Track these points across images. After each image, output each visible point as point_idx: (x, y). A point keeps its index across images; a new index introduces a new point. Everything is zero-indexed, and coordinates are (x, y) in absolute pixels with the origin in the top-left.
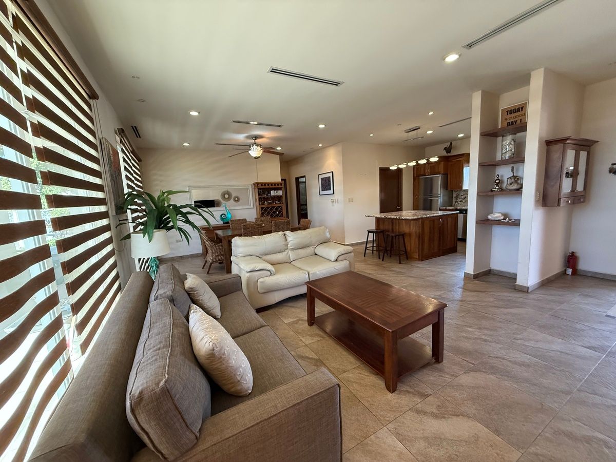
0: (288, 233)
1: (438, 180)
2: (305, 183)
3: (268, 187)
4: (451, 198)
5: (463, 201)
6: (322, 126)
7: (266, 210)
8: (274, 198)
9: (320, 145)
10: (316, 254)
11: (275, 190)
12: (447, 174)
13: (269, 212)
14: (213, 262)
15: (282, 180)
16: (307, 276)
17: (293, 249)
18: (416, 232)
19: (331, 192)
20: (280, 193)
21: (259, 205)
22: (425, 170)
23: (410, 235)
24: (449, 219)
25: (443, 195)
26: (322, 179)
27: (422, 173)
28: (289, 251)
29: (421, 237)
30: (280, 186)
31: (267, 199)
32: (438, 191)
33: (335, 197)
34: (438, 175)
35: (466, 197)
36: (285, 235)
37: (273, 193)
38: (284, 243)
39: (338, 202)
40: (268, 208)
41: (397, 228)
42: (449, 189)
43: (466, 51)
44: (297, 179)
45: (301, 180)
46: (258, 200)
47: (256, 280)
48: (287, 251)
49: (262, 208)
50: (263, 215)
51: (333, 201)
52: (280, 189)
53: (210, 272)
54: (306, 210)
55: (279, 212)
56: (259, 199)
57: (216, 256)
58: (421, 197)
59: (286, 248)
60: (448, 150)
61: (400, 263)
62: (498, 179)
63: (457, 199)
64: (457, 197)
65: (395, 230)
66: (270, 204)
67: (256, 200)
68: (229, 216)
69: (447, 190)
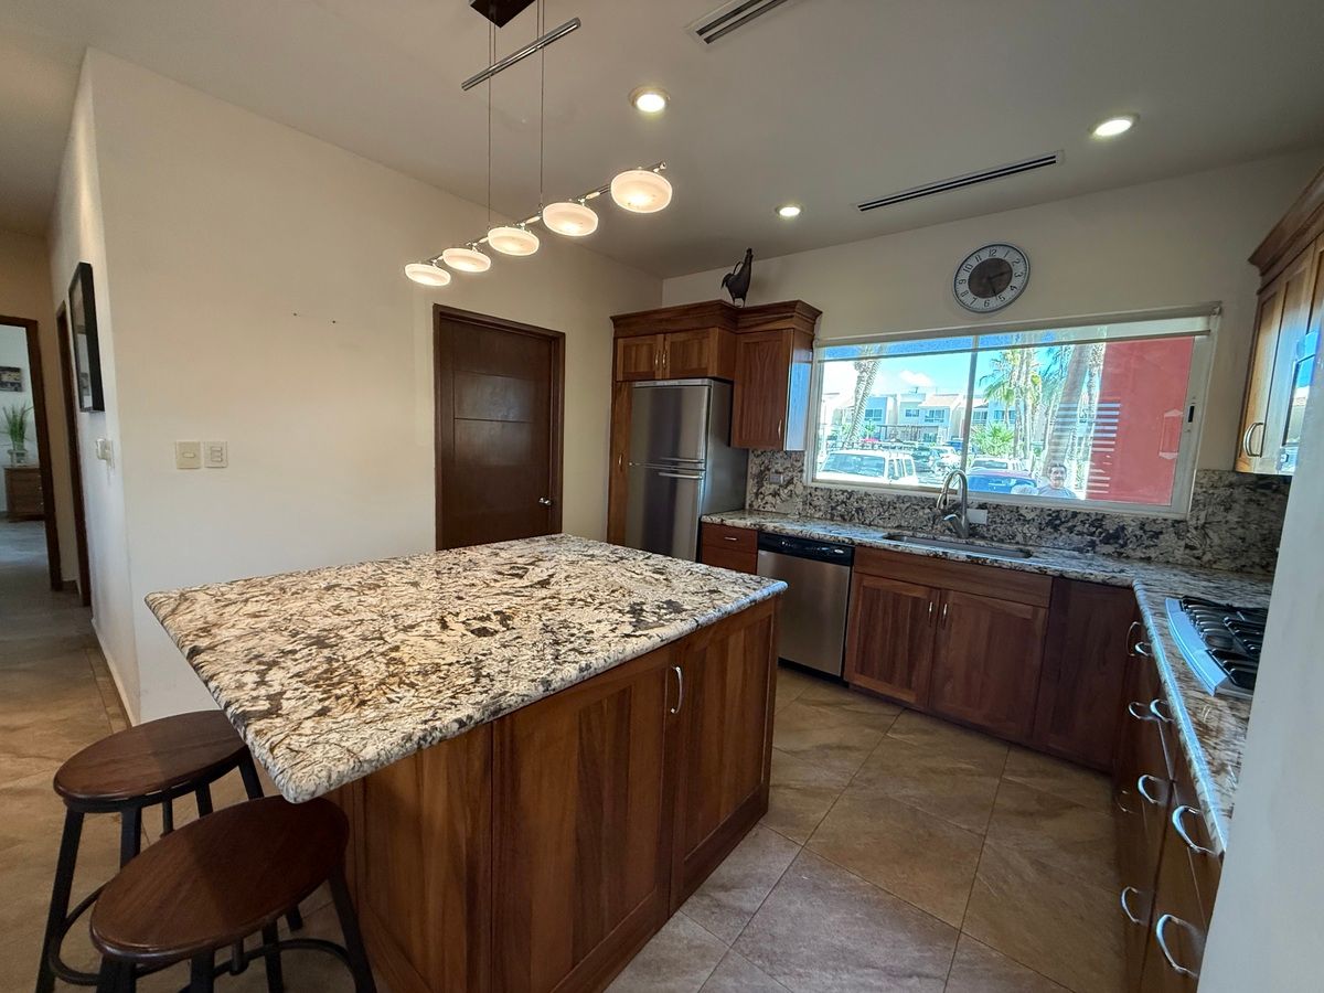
1: (700, 401)
4: (740, 477)
5: (784, 493)
12: (732, 383)
22: (651, 359)
25: (715, 466)
27: (643, 368)
32: (697, 451)
33: (109, 429)
34: (699, 382)
42: (735, 442)
51: (106, 456)
58: (639, 465)
60: (738, 285)
63: (760, 484)
64: (761, 478)
69: (729, 445)
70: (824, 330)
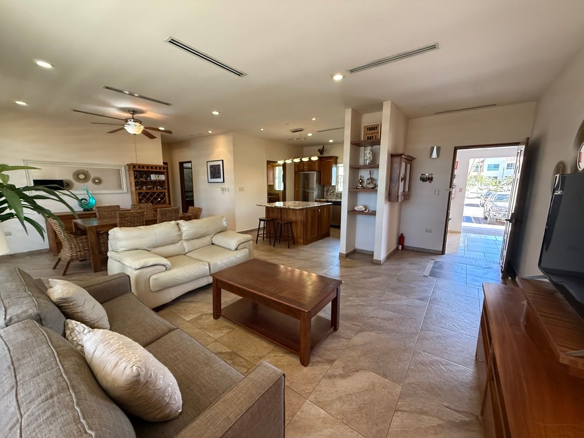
0: (181, 222)
1: (314, 176)
2: (191, 169)
3: (148, 170)
4: (323, 191)
5: (332, 194)
6: (216, 113)
7: (144, 196)
8: (155, 183)
9: (210, 132)
10: (213, 244)
11: (156, 174)
12: (321, 172)
13: (148, 198)
14: (71, 260)
15: (164, 163)
16: (208, 267)
17: (187, 240)
18: (301, 220)
19: (221, 180)
20: (162, 177)
21: (136, 189)
22: (303, 167)
23: (296, 222)
24: (325, 209)
25: (318, 190)
26: (212, 167)
27: (302, 169)
28: (184, 243)
29: (305, 225)
30: (162, 170)
31: (146, 183)
32: (313, 186)
33: (226, 185)
34: (315, 172)
35: (333, 192)
36: (178, 224)
37: (153, 177)
38: (178, 233)
39: (228, 191)
40: (148, 193)
41: (285, 216)
42: (322, 184)
43: (348, 74)
44: (181, 164)
45: (185, 165)
46: (133, 184)
47: (148, 276)
48: (181, 242)
49: (140, 194)
50: (140, 201)
51: (223, 190)
52: (162, 173)
53: (67, 273)
54: (192, 196)
55: (162, 198)
56: (135, 183)
57: (77, 252)
58: (301, 190)
59: (179, 239)
60: (321, 152)
61: (289, 248)
62: (361, 179)
63: (327, 193)
64: (327, 191)
65: (283, 219)
66: (150, 189)
67: (131, 184)
68: (92, 201)
69: (320, 184)
70: (339, 161)
